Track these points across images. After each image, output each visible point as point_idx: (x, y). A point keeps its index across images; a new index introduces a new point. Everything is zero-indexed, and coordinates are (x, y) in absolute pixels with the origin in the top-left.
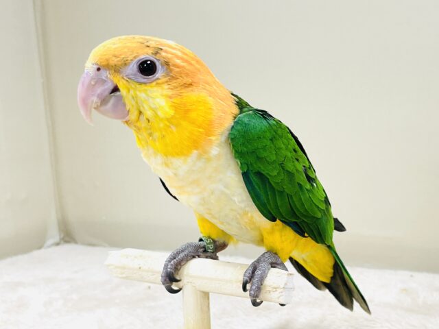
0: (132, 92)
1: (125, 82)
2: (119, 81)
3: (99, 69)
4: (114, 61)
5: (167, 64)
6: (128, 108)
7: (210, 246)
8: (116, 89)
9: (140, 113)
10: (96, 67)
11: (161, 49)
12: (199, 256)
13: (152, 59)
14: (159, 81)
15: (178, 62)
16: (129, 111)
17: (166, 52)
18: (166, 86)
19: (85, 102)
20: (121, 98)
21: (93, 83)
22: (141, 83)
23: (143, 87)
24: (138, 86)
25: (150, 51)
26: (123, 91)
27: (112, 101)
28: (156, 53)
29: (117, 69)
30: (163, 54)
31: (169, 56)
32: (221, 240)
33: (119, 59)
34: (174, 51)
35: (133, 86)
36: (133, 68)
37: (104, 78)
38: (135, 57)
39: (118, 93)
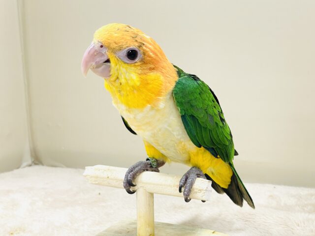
0: (118, 66)
1: (116, 59)
2: (112, 58)
3: (102, 46)
4: (114, 46)
5: (144, 54)
6: (111, 73)
7: (154, 163)
8: (108, 61)
9: (118, 78)
10: (100, 44)
11: (144, 44)
12: (147, 170)
13: (137, 50)
14: (136, 64)
15: (151, 54)
16: (111, 75)
17: (146, 47)
18: (139, 68)
19: (87, 64)
20: (110, 66)
21: (95, 54)
22: (125, 63)
23: (126, 66)
24: (123, 64)
25: (137, 44)
26: (112, 64)
27: (103, 67)
28: (140, 47)
29: (114, 51)
30: (144, 48)
31: (148, 50)
32: (161, 160)
33: (117, 45)
34: (150, 46)
35: (120, 63)
36: (124, 53)
37: (103, 53)
38: (127, 47)
39: (109, 64)
